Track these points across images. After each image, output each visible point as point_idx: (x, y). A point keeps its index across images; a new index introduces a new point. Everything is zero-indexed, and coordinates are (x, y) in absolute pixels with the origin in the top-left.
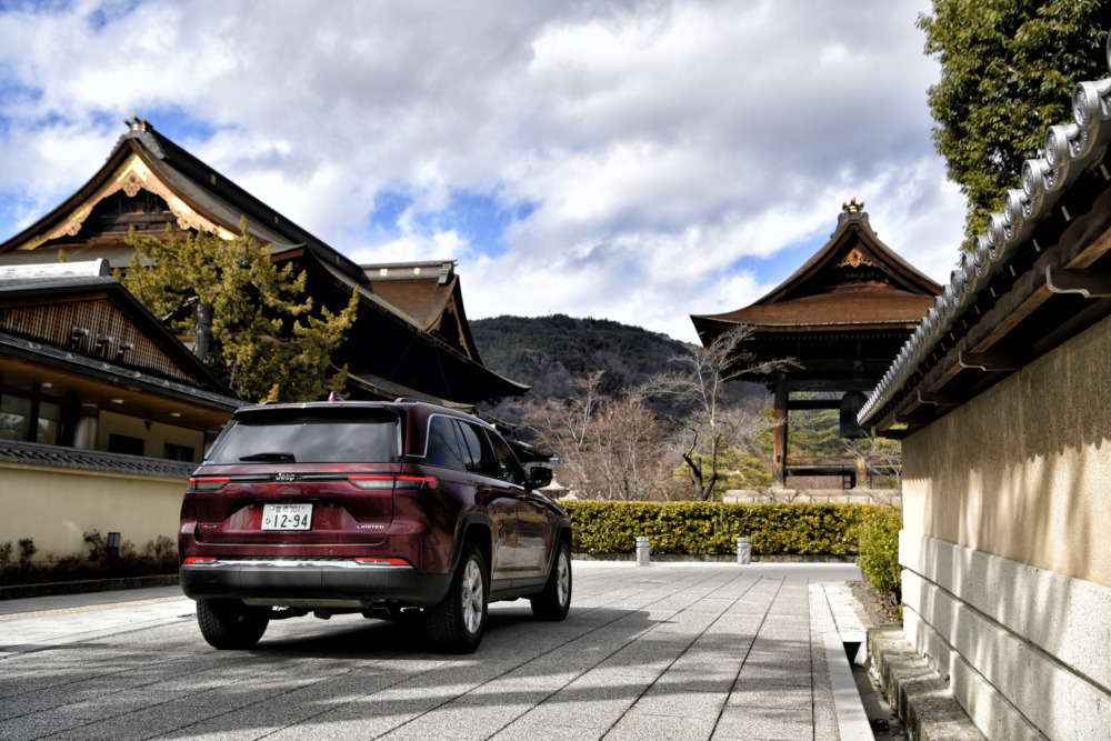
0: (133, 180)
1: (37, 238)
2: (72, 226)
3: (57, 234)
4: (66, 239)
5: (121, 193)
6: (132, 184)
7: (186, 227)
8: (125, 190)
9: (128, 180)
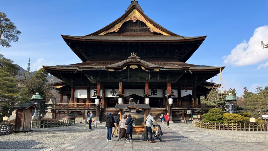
0: (135, 17)
1: (105, 32)
2: (116, 29)
3: (111, 31)
4: (114, 33)
5: (131, 20)
6: (134, 18)
7: (152, 31)
8: (132, 20)
9: (133, 17)
